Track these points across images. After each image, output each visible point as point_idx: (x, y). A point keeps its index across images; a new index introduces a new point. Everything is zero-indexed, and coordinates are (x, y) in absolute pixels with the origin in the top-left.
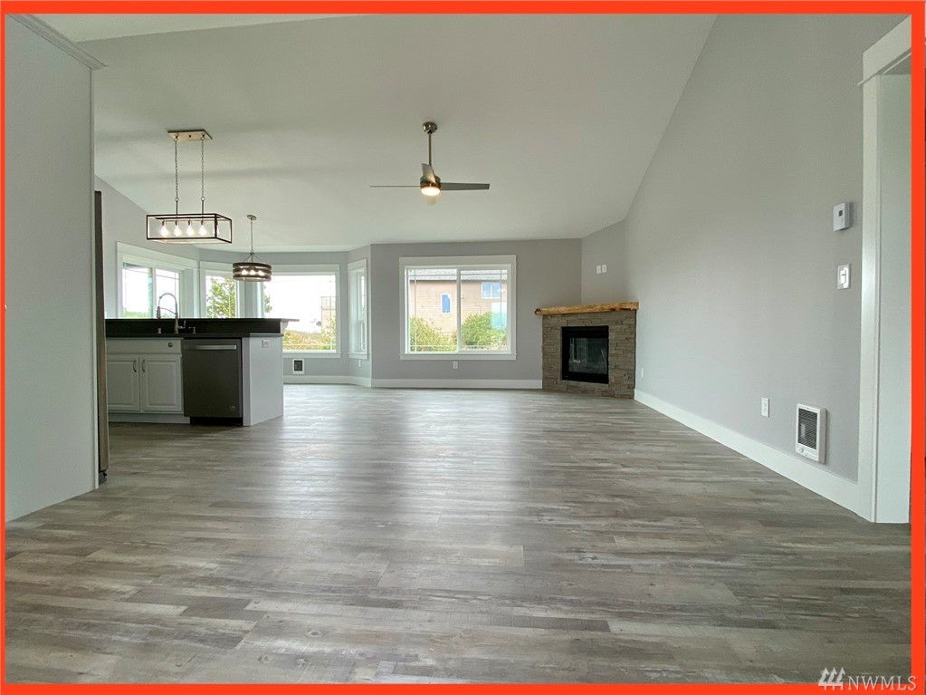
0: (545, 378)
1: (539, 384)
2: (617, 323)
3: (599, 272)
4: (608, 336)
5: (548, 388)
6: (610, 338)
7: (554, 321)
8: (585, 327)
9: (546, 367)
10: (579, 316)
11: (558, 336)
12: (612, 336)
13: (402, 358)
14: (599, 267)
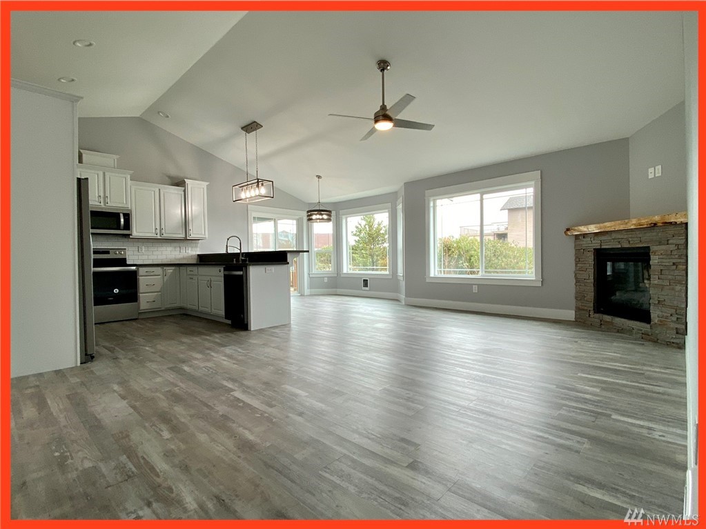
0: (578, 309)
1: (570, 315)
2: (660, 243)
3: (651, 176)
4: (649, 259)
5: (580, 323)
6: (651, 262)
7: (585, 242)
8: (622, 249)
9: (579, 297)
10: (614, 236)
11: (590, 259)
12: (654, 260)
13: (427, 281)
14: (651, 170)
